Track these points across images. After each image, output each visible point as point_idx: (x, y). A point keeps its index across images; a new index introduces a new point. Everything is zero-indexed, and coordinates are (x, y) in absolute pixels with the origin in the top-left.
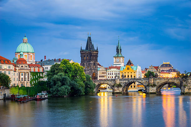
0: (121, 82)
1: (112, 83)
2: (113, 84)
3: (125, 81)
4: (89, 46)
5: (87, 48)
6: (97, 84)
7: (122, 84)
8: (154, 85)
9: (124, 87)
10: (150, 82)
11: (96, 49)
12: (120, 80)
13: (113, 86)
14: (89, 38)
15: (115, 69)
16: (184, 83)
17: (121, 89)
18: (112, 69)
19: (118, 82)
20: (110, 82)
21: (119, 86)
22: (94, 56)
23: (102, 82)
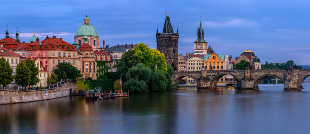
0: (209, 74)
1: (197, 76)
2: (199, 77)
3: (214, 74)
4: (168, 28)
5: (164, 31)
6: (177, 76)
7: (210, 77)
8: (251, 79)
9: (212, 81)
10: (246, 74)
11: (175, 32)
12: (208, 72)
13: (199, 80)
14: (168, 18)
15: (197, 58)
16: (289, 77)
17: (209, 84)
18: (194, 58)
19: (205, 74)
20: (195, 75)
21: (206, 79)
22: (174, 41)
23: (184, 74)
